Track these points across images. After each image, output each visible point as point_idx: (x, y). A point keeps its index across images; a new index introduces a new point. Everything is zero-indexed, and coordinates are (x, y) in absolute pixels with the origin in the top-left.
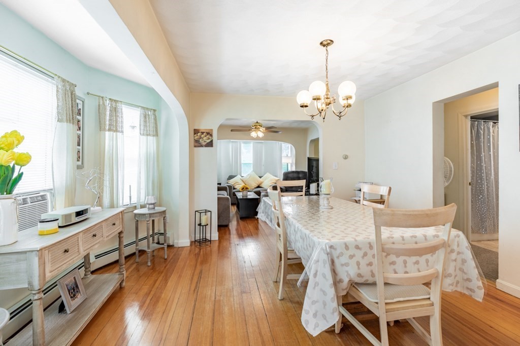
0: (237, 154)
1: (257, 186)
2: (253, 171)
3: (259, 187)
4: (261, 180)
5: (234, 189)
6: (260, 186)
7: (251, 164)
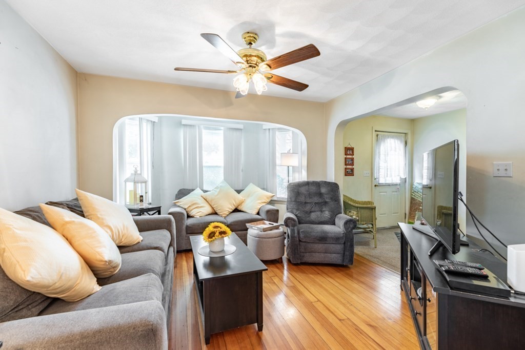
0: (195, 149)
1: (233, 208)
2: (225, 179)
3: (236, 210)
4: (240, 197)
5: (189, 216)
6: (239, 208)
7: (220, 167)
